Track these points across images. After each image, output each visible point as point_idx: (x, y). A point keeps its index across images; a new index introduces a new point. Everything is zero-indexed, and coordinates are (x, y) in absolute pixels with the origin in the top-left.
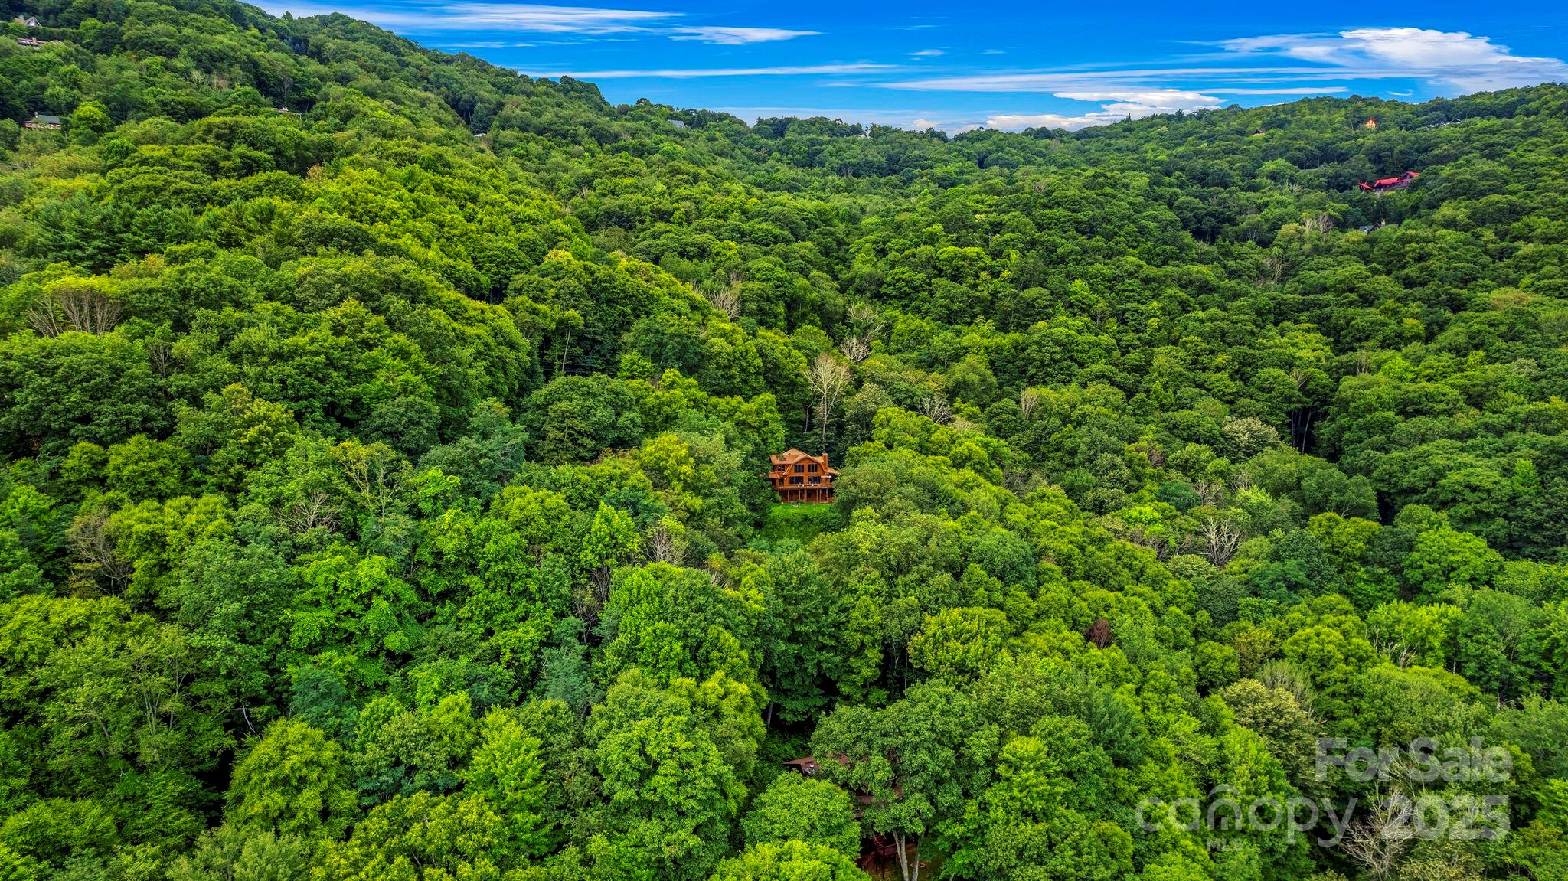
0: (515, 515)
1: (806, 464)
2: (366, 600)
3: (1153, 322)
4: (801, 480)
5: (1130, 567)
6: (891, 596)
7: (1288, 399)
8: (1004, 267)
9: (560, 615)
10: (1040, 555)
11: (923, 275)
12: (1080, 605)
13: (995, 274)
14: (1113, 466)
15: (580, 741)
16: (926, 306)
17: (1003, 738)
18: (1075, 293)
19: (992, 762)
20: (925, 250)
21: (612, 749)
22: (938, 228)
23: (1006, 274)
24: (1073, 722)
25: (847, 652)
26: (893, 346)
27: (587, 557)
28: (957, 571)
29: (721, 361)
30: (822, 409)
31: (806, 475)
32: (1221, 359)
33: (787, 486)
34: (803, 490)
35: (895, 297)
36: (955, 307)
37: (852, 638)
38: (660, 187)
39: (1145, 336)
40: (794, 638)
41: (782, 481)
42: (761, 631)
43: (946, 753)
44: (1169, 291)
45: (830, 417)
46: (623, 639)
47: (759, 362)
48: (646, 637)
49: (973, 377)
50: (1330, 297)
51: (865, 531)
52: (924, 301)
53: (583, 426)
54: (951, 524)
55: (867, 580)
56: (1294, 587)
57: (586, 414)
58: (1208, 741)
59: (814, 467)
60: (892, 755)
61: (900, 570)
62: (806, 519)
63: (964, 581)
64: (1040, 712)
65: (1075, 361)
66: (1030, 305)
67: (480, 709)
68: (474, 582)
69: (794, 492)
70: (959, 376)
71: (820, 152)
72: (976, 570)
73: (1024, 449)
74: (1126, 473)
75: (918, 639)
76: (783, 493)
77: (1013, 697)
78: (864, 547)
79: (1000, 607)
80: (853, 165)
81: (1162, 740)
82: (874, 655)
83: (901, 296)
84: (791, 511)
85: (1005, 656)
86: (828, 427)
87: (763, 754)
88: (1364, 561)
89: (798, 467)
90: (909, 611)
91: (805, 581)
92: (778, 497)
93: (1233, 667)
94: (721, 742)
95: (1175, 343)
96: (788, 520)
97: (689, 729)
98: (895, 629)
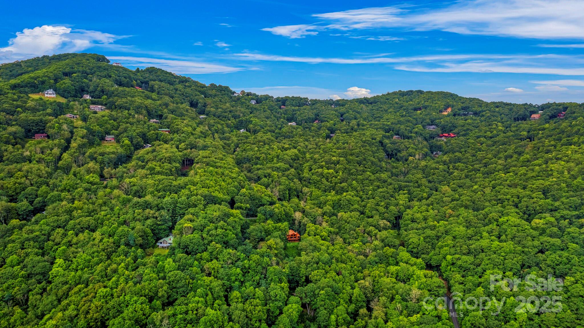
0: (253, 260)
2: (238, 275)
3: (370, 192)
4: (292, 238)
5: (349, 259)
6: (307, 268)
7: (395, 214)
8: (338, 175)
9: (261, 275)
10: (332, 259)
11: (320, 178)
12: (338, 268)
13: (336, 177)
14: (353, 234)
15: (267, 292)
16: (320, 186)
17: (320, 291)
18: (354, 184)
19: (318, 294)
20: (320, 170)
21: (272, 293)
22: (324, 163)
23: (339, 177)
24: (329, 288)
25: (300, 277)
26: (312, 198)
27: (264, 265)
28: (317, 263)
29: (277, 214)
30: (296, 222)
31: (293, 236)
32: (383, 203)
34: (293, 240)
35: (313, 184)
36: (326, 188)
37: (301, 275)
38: (256, 149)
39: (368, 196)
40: (292, 275)
41: (289, 238)
42: (288, 275)
43: (312, 293)
44: (375, 183)
45: (298, 223)
46: (270, 278)
47: (284, 213)
48: (273, 278)
49: (328, 211)
50: (412, 184)
51: (304, 257)
52: (320, 185)
53: (256, 237)
54: (318, 254)
55: (303, 266)
56: (377, 263)
57: (256, 235)
58: (351, 290)
59: (295, 235)
60: (305, 293)
61: (308, 264)
62: (294, 247)
63: (318, 265)
64: (325, 287)
65: (351, 204)
66: (343, 188)
67: (255, 288)
68: (250, 270)
69: (291, 240)
70: (325, 210)
71: (296, 114)
72: (320, 263)
73: (337, 228)
74: (355, 235)
75: (310, 276)
76: (289, 241)
77: (322, 285)
78: (303, 261)
79: (324, 269)
80: (305, 119)
81: (344, 290)
82: (304, 278)
83: (315, 183)
84: (291, 245)
85: (323, 278)
86: (298, 226)
87: (289, 293)
88: (392, 257)
90: (309, 271)
91: (294, 267)
93: (362, 278)
94: (284, 292)
95: (374, 198)
96: (290, 247)
97: (280, 291)
98: (307, 274)
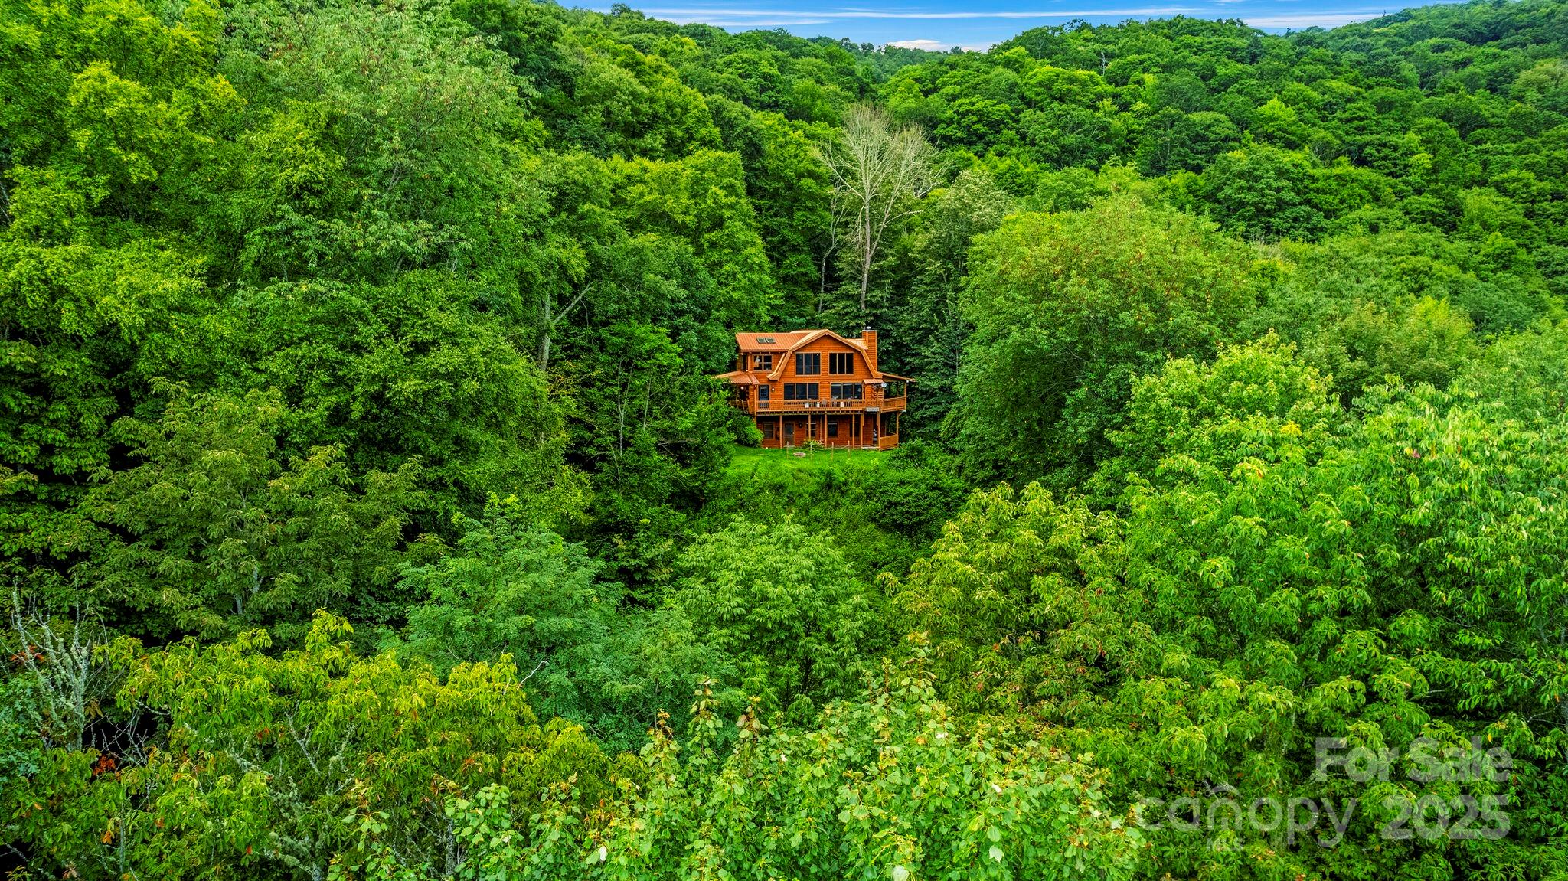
1: (824, 352)
3: (1420, 160)
4: (813, 391)
11: (1007, 107)
18: (1272, 119)
23: (1139, 107)
29: (615, 106)
30: (857, 237)
31: (826, 379)
33: (777, 404)
34: (817, 417)
35: (961, 140)
41: (764, 393)
45: (879, 255)
59: (843, 363)
62: (830, 485)
65: (1315, 206)
69: (799, 420)
76: (765, 421)
84: (787, 465)
86: (876, 278)
89: (805, 361)
92: (756, 432)
96: (779, 488)
